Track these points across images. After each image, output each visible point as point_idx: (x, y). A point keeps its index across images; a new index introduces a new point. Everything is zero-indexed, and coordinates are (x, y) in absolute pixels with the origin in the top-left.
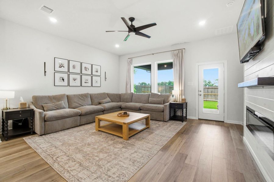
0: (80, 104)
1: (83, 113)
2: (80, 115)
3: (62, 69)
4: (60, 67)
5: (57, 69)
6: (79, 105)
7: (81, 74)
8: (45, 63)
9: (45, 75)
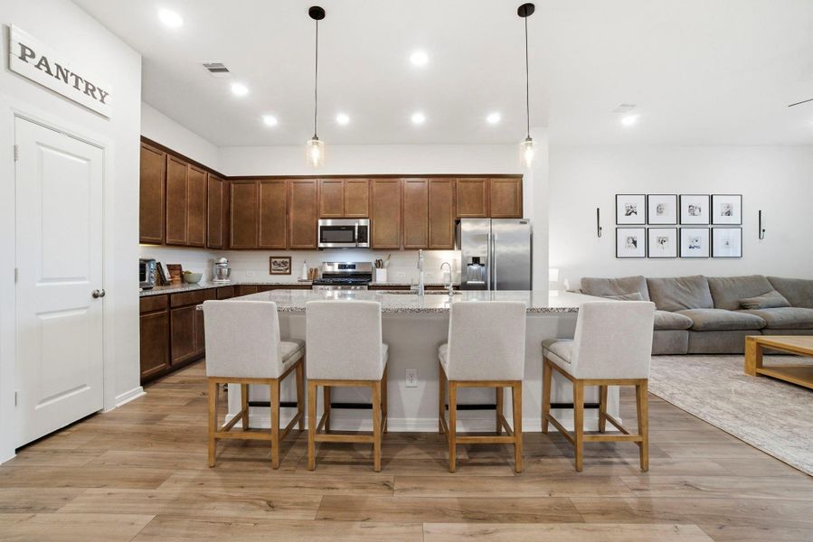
0: (680, 303)
1: (697, 324)
2: (689, 329)
3: (632, 219)
4: (627, 215)
5: (623, 219)
6: (679, 305)
7: (678, 226)
8: (598, 209)
9: (599, 235)
